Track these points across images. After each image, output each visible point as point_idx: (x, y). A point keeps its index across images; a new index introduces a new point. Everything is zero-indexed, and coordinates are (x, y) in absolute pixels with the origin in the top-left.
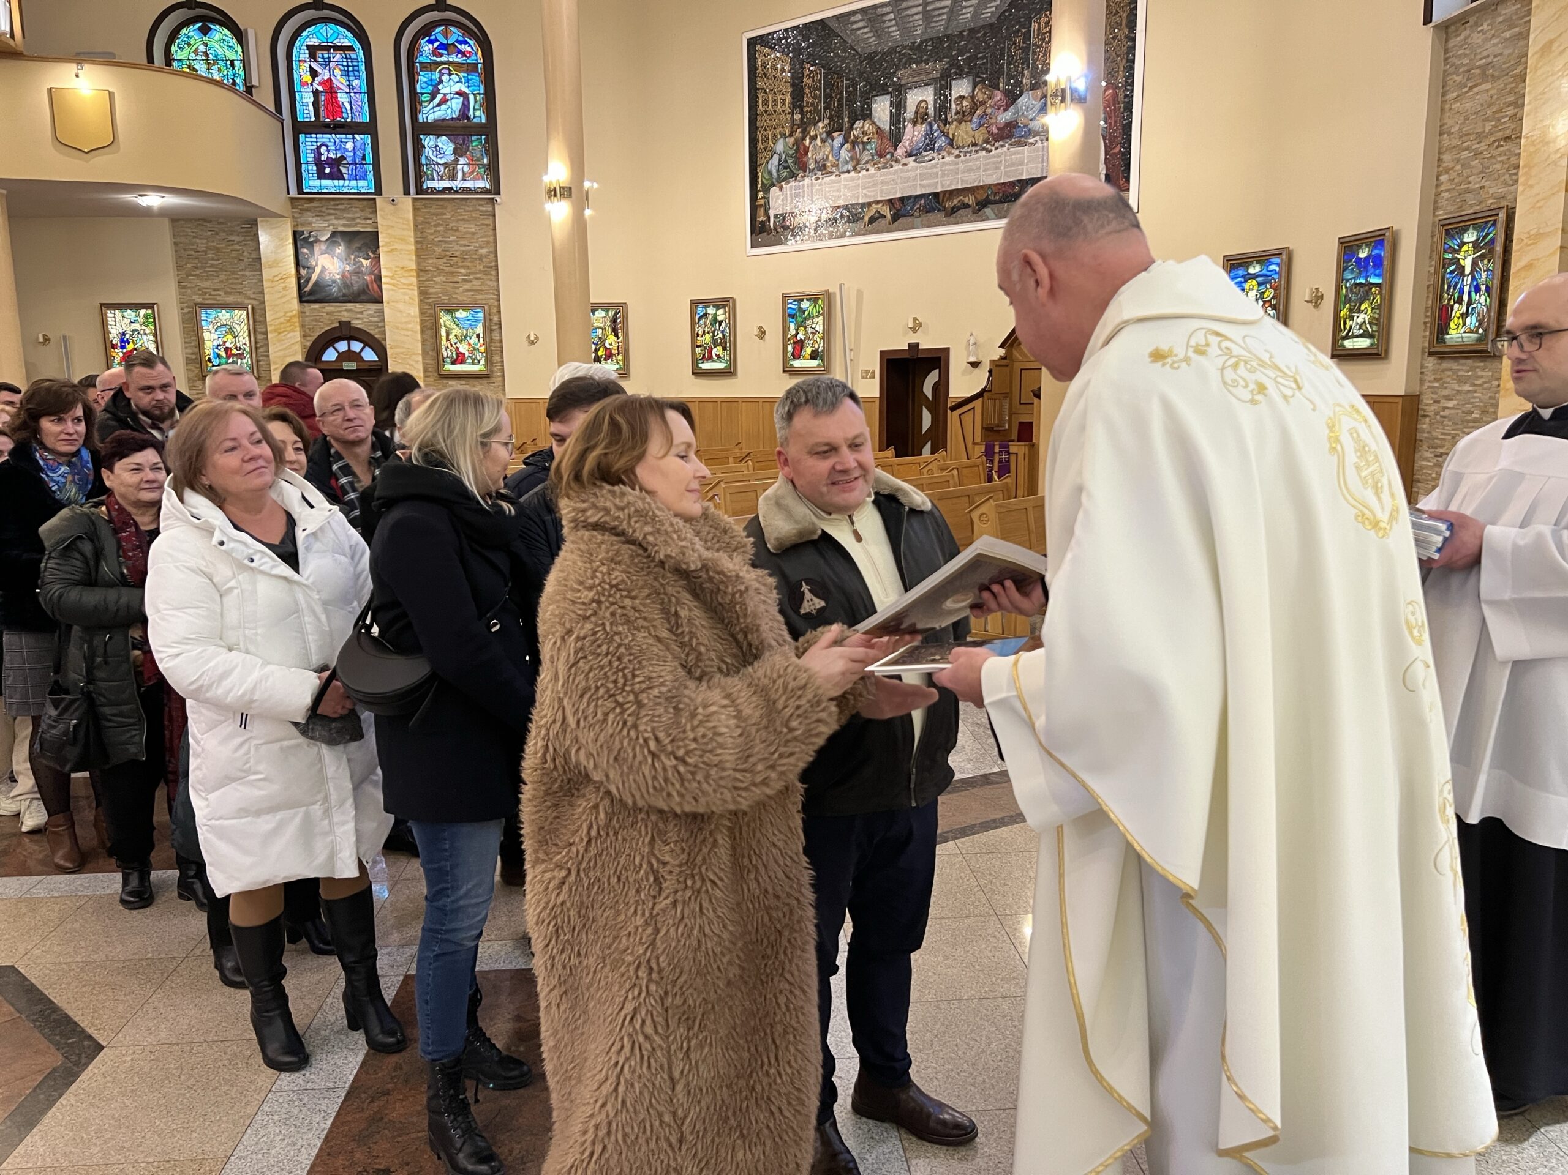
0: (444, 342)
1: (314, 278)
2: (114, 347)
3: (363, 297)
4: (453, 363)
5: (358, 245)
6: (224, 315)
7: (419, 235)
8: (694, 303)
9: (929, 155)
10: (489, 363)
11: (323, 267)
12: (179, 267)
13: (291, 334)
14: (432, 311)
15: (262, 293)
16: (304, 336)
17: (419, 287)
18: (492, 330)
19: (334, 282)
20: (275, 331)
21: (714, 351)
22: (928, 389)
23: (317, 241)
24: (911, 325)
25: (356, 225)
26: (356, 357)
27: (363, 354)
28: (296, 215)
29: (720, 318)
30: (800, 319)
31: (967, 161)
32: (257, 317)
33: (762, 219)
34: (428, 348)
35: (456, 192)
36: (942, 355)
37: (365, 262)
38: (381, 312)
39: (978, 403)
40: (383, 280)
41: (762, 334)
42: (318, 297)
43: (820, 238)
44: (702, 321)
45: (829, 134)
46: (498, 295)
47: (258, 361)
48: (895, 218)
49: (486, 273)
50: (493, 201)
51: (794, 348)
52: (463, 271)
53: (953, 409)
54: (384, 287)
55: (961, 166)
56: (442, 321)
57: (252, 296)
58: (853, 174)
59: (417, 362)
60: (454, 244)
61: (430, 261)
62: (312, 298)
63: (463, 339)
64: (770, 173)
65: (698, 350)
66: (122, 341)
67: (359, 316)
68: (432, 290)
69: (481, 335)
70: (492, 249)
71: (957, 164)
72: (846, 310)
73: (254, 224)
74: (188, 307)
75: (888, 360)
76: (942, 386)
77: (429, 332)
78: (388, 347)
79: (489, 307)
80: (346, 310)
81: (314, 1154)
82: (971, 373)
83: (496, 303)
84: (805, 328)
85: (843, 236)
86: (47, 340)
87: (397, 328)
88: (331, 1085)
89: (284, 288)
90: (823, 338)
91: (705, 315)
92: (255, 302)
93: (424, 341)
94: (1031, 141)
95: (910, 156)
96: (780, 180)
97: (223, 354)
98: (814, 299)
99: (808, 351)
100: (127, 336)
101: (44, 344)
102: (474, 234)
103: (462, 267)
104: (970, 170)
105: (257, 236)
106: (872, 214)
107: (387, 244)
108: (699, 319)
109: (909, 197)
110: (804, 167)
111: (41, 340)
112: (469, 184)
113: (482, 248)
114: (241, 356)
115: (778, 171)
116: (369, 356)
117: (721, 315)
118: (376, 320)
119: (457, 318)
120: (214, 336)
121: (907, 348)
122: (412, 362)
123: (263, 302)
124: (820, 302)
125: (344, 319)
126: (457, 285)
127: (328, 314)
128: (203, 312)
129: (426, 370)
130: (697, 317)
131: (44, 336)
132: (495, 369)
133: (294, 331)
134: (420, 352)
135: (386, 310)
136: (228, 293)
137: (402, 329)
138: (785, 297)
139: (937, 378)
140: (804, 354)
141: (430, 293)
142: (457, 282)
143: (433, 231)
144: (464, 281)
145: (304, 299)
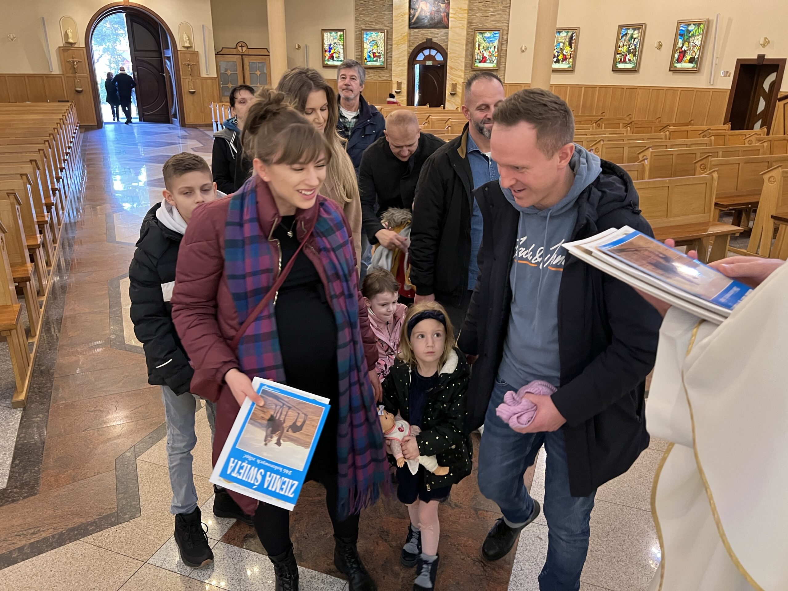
0: (477, 51)
1: (417, 15)
2: (326, 51)
3: (439, 26)
4: (480, 62)
6: (374, 34)
8: (621, 26)
10: (499, 63)
11: (422, 8)
12: (357, 10)
13: (403, 46)
14: (473, 33)
15: (392, 23)
16: (409, 47)
17: (468, 19)
18: (502, 44)
19: (426, 17)
20: (396, 43)
21: (628, 57)
22: (766, 85)
24: (762, 42)
26: (432, 58)
27: (436, 57)
29: (635, 36)
30: (686, 37)
32: (389, 36)
34: (468, 53)
36: (781, 63)
37: (443, 6)
38: (447, 34)
40: (450, 15)
41: (660, 46)
42: (418, 25)
44: (624, 38)
46: (508, 24)
47: (387, 60)
49: (504, 11)
51: (679, 56)
52: (491, 9)
53: (781, 100)
54: (450, 19)
56: (477, 39)
57: (388, 25)
59: (462, 61)
61: (475, 4)
62: (415, 26)
63: (486, 49)
65: (618, 56)
66: (330, 48)
67: (436, 36)
68: (474, 21)
69: (496, 47)
72: (718, 33)
74: (358, 31)
75: (741, 65)
76: (777, 84)
77: (470, 45)
78: (448, 53)
79: (503, 30)
80: (431, 33)
83: (507, 28)
84: (689, 43)
86: (299, 47)
87: (454, 43)
89: (402, 21)
90: (700, 50)
91: (626, 34)
92: (388, 28)
93: (467, 50)
97: (372, 56)
98: (698, 25)
99: (688, 57)
100: (332, 46)
101: (298, 49)
103: (492, 7)
108: (622, 37)
111: (297, 47)
114: (379, 57)
116: (439, 58)
117: (636, 34)
118: (444, 38)
119: (485, 37)
120: (369, 46)
121: (756, 58)
122: (459, 62)
123: (392, 28)
124: (702, 26)
125: (429, 38)
126: (487, 18)
127: (421, 34)
128: (365, 33)
129: (466, 66)
130: (621, 35)
131: (298, 45)
132: (501, 66)
133: (404, 44)
134: (464, 56)
135: (450, 33)
136: (377, 24)
137: (456, 43)
138: (679, 23)
139: (774, 79)
140: (685, 59)
141: (473, 23)
142: (488, 16)
144: (492, 15)
145: (411, 26)
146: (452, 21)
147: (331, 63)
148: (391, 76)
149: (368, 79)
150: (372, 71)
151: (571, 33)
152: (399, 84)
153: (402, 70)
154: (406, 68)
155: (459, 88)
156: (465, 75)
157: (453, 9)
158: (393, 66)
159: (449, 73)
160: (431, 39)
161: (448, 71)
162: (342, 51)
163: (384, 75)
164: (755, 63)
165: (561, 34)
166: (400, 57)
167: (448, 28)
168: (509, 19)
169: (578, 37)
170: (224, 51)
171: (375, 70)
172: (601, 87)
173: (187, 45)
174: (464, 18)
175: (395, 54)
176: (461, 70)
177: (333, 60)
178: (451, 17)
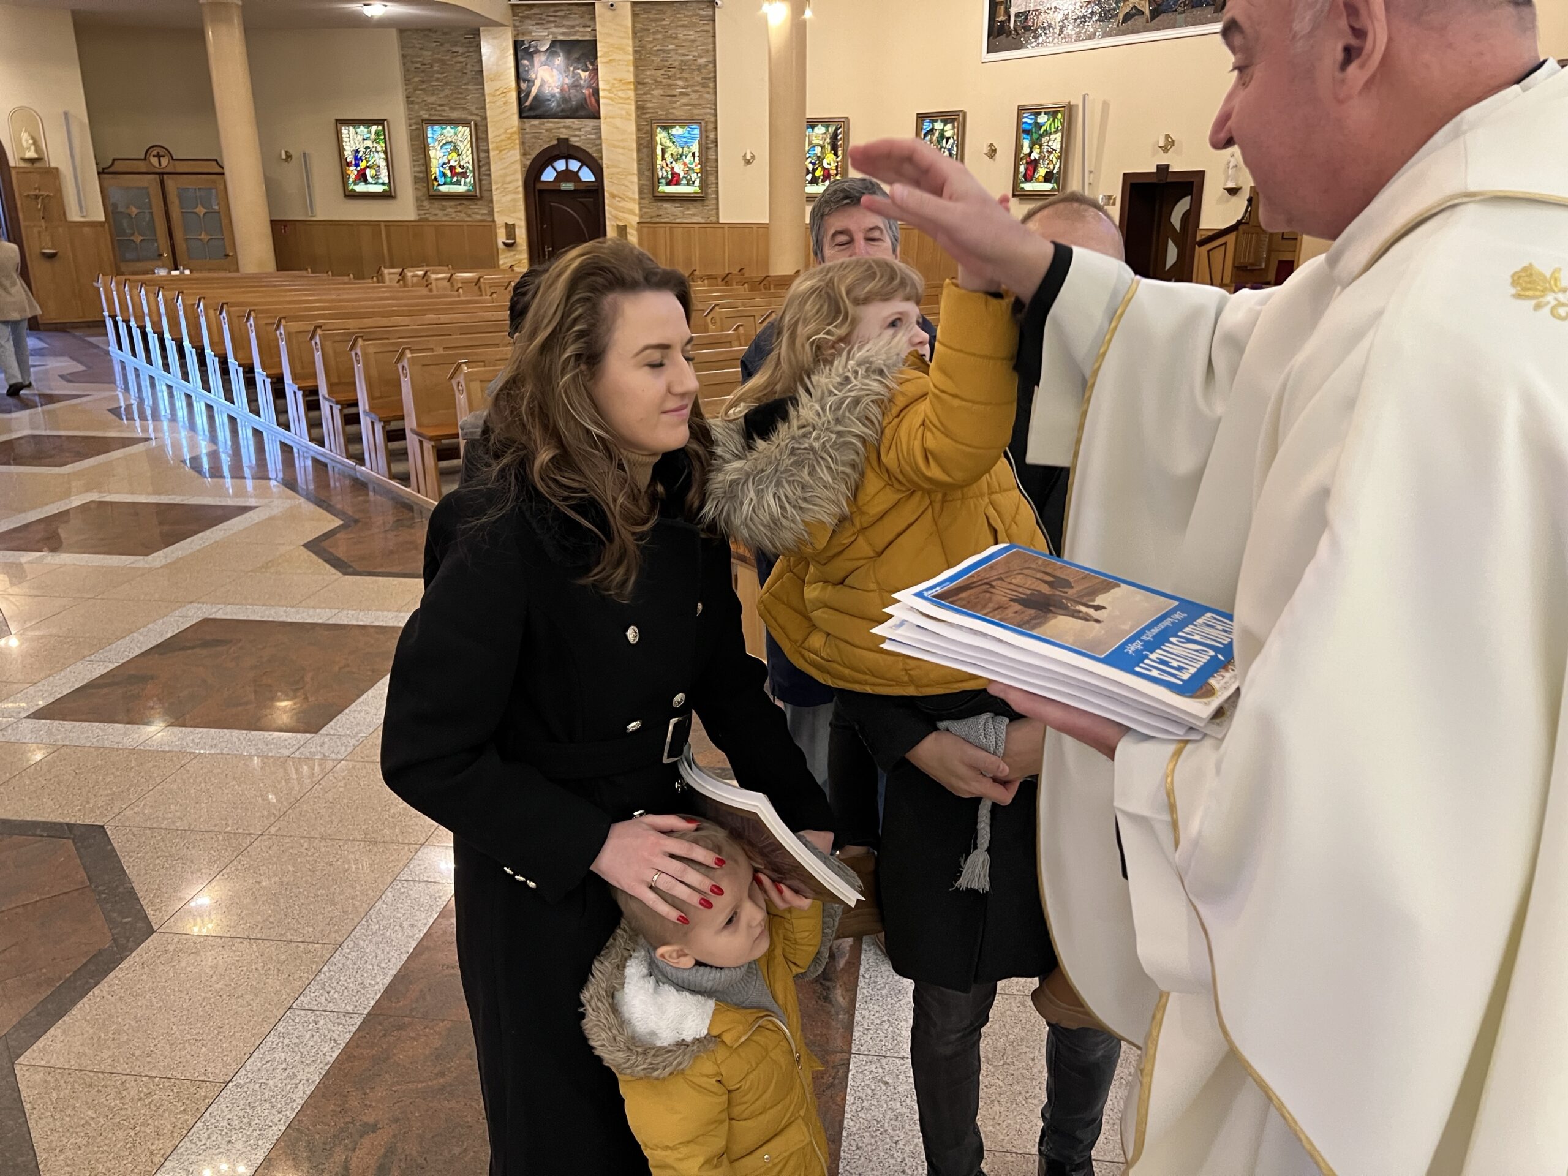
0: (659, 161)
1: (534, 91)
2: (349, 164)
3: (581, 113)
4: (668, 184)
5: (576, 55)
6: (449, 131)
7: (638, 44)
8: (921, 117)
10: (704, 185)
11: (542, 80)
12: (407, 81)
13: (512, 152)
14: (648, 128)
15: (484, 108)
16: (524, 154)
17: (637, 101)
18: (708, 149)
19: (553, 96)
20: (497, 148)
22: (1176, 219)
23: (537, 51)
24: (1162, 144)
25: (575, 33)
26: (573, 176)
27: (581, 174)
28: (517, 23)
29: (947, 134)
30: (1035, 136)
32: (480, 134)
33: (1001, 18)
34: (644, 167)
36: (1195, 180)
37: (584, 75)
38: (598, 129)
39: (1231, 238)
40: (601, 94)
41: (992, 152)
42: (538, 112)
43: (1066, 39)
44: (928, 138)
46: (716, 110)
47: (480, 181)
48: (1155, 14)
49: (705, 86)
50: (713, 4)
51: (1026, 169)
52: (680, 83)
53: (1202, 243)
54: (601, 101)
56: (658, 138)
57: (476, 112)
59: (633, 182)
60: (672, 54)
61: (648, 73)
62: (532, 113)
63: (678, 158)
66: (356, 159)
67: (577, 133)
68: (649, 105)
69: (697, 154)
70: (711, 59)
72: (1088, 126)
73: (476, 33)
74: (416, 123)
75: (1132, 185)
76: (1193, 216)
78: (605, 166)
79: (706, 122)
80: (565, 127)
81: (308, 1093)
82: (1228, 201)
83: (713, 119)
84: (1041, 146)
85: (1091, 37)
86: (289, 156)
87: (614, 146)
88: (350, 1009)
89: (505, 103)
90: (1059, 158)
91: (932, 131)
92: (478, 119)
93: (639, 160)
97: (448, 173)
98: (1053, 113)
99: (1042, 172)
100: (361, 154)
101: (286, 160)
102: (693, 41)
103: (680, 78)
105: (479, 46)
106: (1128, 10)
107: (605, 54)
108: (925, 135)
111: (284, 157)
113: (701, 57)
114: (464, 175)
116: (586, 175)
117: (949, 131)
118: (593, 136)
119: (673, 135)
120: (442, 155)
121: (1155, 170)
122: (627, 183)
123: (486, 118)
124: (1060, 116)
125: (562, 136)
126: (674, 99)
127: (547, 130)
128: (429, 128)
129: (641, 192)
130: (924, 132)
131: (286, 152)
132: (710, 191)
133: (515, 149)
134: (636, 172)
135: (603, 127)
136: (452, 109)
137: (618, 147)
138: (1021, 110)
139: (1188, 207)
140: (1037, 175)
141: (647, 108)
142: (675, 96)
143: (651, 39)
144: (682, 94)
145: (524, 115)
146: (604, 104)
147: (361, 188)
148: (491, 213)
149: (444, 219)
150: (452, 203)
151: (834, 128)
152: (510, 229)
153: (514, 200)
154: (521, 196)
155: (632, 235)
156: (641, 209)
157: (607, 82)
158: (494, 193)
159: (609, 205)
160: (567, 140)
161: (606, 201)
162: (383, 164)
163: (478, 212)
164: (1155, 180)
165: (816, 129)
166: (506, 175)
167: (599, 118)
168: (716, 99)
169: (847, 134)
170: (119, 167)
171: (459, 202)
173: (31, 154)
174: (628, 98)
175: (496, 169)
176: (631, 199)
177: (366, 181)
178: (604, 97)
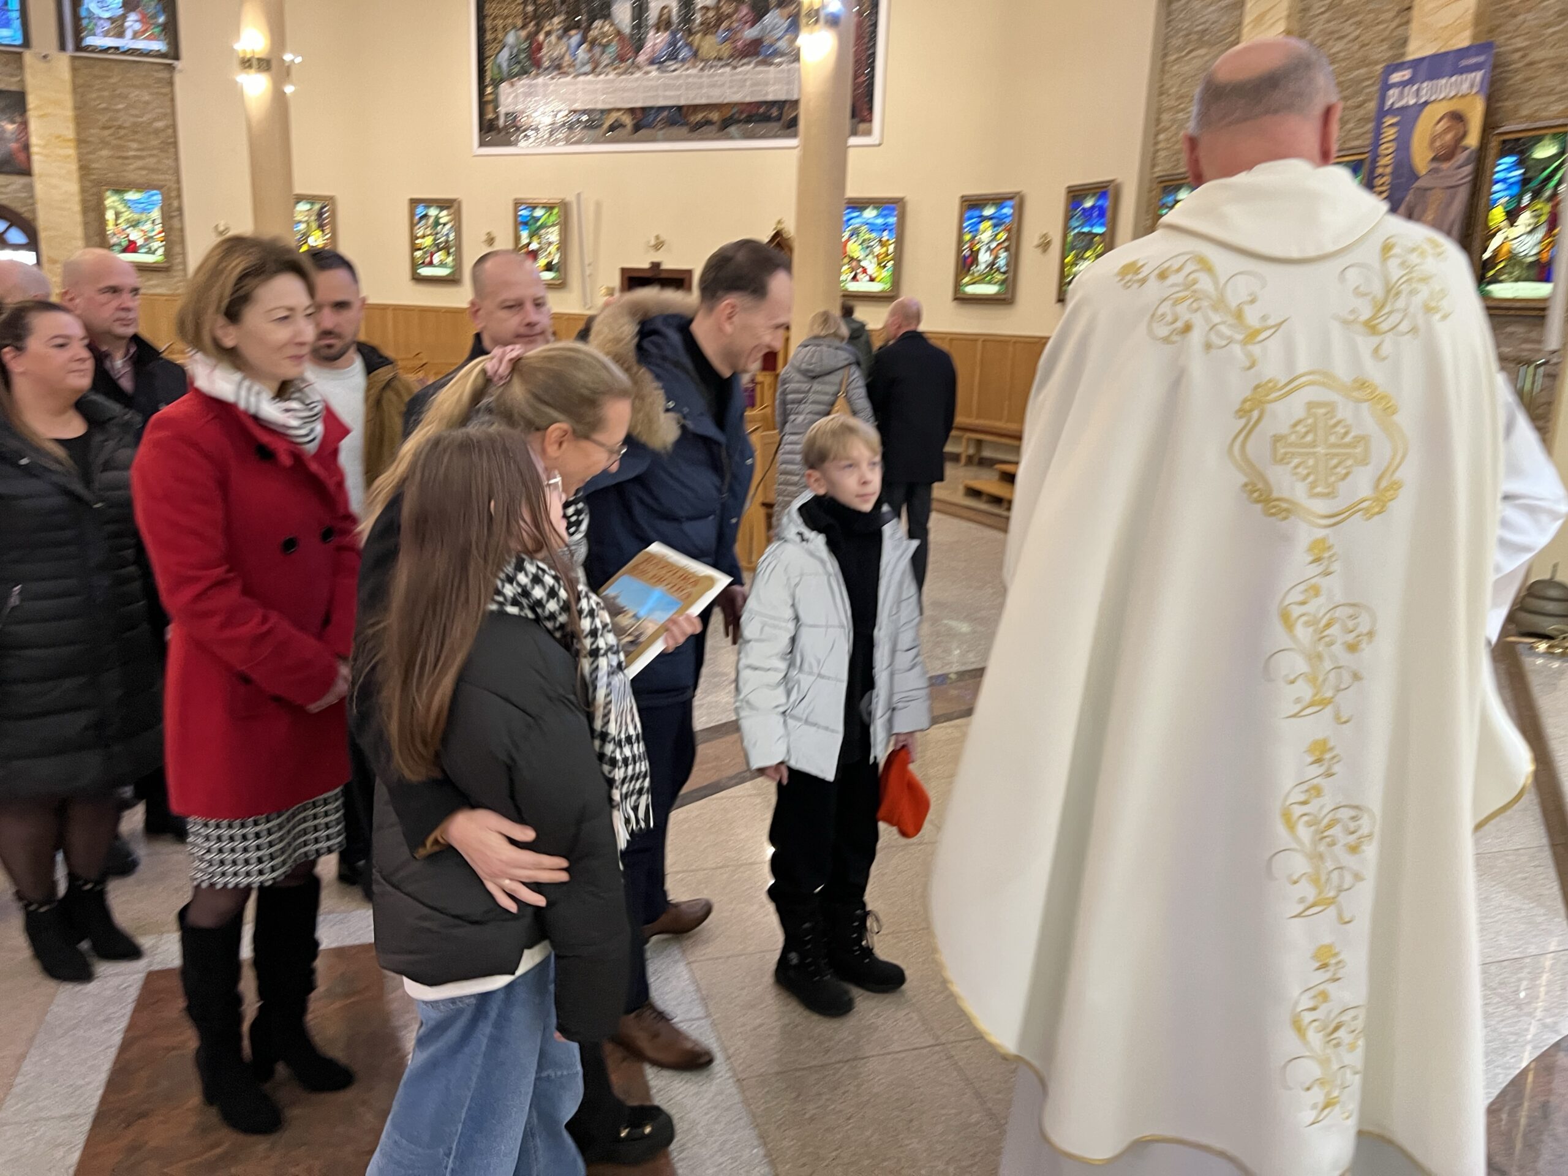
0: (111, 227)
3: (5, 168)
7: (79, 100)
8: (414, 202)
9: (672, 65)
10: (171, 254)
14: (95, 190)
17: (79, 161)
18: (173, 217)
21: (437, 256)
24: (653, 242)
27: (8, 234)
29: (442, 221)
30: (533, 228)
31: (710, 76)
33: (490, 116)
34: (91, 230)
35: (124, 53)
36: (684, 277)
37: (9, 127)
38: (30, 188)
40: (34, 149)
43: (555, 142)
44: (423, 222)
45: (566, 30)
46: (179, 177)
48: (637, 128)
49: (162, 150)
50: (171, 68)
52: (135, 145)
54: (33, 157)
55: (705, 80)
56: (108, 202)
58: (590, 77)
60: (122, 113)
61: (92, 131)
64: (499, 67)
65: (418, 254)
67: (2, 190)
68: (94, 165)
69: (158, 222)
70: (170, 122)
71: (701, 77)
72: (584, 220)
75: (629, 278)
77: (92, 215)
78: (42, 228)
79: (168, 189)
84: (538, 238)
85: (579, 142)
87: (52, 207)
90: (558, 249)
91: (426, 215)
93: (86, 224)
94: (777, 60)
95: (652, 62)
96: (511, 77)
98: (549, 208)
102: (147, 103)
103: (133, 140)
104: (713, 85)
106: (611, 121)
107: (37, 108)
108: (419, 220)
109: (651, 108)
110: (537, 64)
112: (141, 44)
113: (157, 120)
115: (509, 66)
116: (17, 236)
117: (444, 218)
118: (23, 195)
119: (128, 200)
121: (648, 267)
124: (556, 211)
126: (126, 161)
130: (417, 217)
132: (179, 262)
134: (81, 237)
135: (37, 185)
137: (57, 208)
138: (517, 204)
141: (94, 169)
142: (127, 158)
143: (94, 95)
144: (136, 157)
151: (320, 206)
164: (649, 273)
165: (302, 206)
167: (31, 175)
168: (178, 165)
169: (334, 214)
172: (396, 308)
174: (69, 156)
178: (37, 154)
